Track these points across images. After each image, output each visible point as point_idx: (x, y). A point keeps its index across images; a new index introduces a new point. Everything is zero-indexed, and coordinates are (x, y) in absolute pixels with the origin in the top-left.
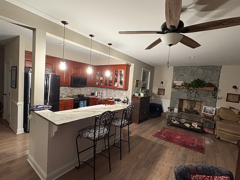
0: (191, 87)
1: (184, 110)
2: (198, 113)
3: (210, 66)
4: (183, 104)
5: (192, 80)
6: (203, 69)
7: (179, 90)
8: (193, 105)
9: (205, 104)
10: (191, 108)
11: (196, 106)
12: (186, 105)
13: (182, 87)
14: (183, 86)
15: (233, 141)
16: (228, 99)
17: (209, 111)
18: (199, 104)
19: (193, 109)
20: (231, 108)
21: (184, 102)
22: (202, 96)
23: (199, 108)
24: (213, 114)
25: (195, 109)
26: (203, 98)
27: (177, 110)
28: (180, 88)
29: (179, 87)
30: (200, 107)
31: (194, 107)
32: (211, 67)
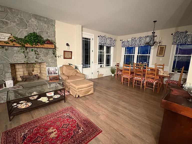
0: (27, 44)
1: (20, 79)
2: (39, 77)
3: (44, 18)
4: (15, 70)
5: (25, 34)
6: (36, 19)
7: (6, 50)
8: (31, 69)
9: (47, 65)
10: (29, 74)
11: (35, 69)
12: (21, 72)
13: (11, 44)
14: (12, 41)
15: (87, 93)
16: (65, 56)
17: (53, 72)
18: (38, 66)
19: (32, 74)
20: (70, 64)
21: (17, 67)
22: (42, 56)
23: (39, 71)
24: (57, 74)
25: (35, 73)
26: (44, 58)
27: (12, 82)
28: (8, 45)
29: (5, 44)
30: (39, 69)
31: (33, 71)
32: (46, 20)
